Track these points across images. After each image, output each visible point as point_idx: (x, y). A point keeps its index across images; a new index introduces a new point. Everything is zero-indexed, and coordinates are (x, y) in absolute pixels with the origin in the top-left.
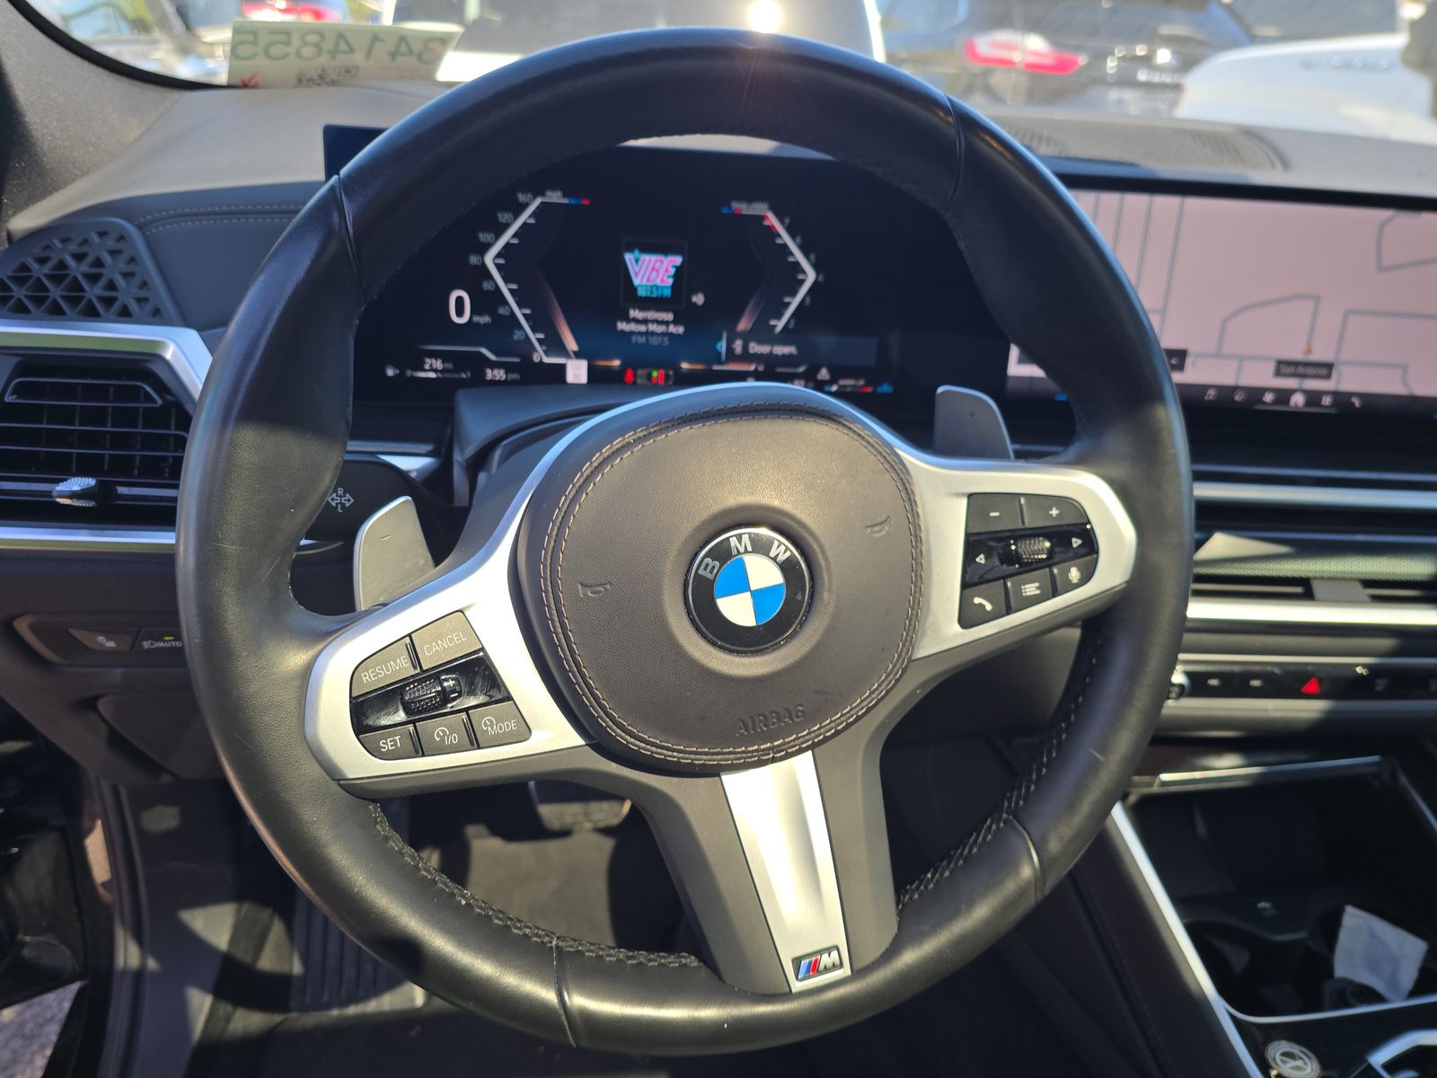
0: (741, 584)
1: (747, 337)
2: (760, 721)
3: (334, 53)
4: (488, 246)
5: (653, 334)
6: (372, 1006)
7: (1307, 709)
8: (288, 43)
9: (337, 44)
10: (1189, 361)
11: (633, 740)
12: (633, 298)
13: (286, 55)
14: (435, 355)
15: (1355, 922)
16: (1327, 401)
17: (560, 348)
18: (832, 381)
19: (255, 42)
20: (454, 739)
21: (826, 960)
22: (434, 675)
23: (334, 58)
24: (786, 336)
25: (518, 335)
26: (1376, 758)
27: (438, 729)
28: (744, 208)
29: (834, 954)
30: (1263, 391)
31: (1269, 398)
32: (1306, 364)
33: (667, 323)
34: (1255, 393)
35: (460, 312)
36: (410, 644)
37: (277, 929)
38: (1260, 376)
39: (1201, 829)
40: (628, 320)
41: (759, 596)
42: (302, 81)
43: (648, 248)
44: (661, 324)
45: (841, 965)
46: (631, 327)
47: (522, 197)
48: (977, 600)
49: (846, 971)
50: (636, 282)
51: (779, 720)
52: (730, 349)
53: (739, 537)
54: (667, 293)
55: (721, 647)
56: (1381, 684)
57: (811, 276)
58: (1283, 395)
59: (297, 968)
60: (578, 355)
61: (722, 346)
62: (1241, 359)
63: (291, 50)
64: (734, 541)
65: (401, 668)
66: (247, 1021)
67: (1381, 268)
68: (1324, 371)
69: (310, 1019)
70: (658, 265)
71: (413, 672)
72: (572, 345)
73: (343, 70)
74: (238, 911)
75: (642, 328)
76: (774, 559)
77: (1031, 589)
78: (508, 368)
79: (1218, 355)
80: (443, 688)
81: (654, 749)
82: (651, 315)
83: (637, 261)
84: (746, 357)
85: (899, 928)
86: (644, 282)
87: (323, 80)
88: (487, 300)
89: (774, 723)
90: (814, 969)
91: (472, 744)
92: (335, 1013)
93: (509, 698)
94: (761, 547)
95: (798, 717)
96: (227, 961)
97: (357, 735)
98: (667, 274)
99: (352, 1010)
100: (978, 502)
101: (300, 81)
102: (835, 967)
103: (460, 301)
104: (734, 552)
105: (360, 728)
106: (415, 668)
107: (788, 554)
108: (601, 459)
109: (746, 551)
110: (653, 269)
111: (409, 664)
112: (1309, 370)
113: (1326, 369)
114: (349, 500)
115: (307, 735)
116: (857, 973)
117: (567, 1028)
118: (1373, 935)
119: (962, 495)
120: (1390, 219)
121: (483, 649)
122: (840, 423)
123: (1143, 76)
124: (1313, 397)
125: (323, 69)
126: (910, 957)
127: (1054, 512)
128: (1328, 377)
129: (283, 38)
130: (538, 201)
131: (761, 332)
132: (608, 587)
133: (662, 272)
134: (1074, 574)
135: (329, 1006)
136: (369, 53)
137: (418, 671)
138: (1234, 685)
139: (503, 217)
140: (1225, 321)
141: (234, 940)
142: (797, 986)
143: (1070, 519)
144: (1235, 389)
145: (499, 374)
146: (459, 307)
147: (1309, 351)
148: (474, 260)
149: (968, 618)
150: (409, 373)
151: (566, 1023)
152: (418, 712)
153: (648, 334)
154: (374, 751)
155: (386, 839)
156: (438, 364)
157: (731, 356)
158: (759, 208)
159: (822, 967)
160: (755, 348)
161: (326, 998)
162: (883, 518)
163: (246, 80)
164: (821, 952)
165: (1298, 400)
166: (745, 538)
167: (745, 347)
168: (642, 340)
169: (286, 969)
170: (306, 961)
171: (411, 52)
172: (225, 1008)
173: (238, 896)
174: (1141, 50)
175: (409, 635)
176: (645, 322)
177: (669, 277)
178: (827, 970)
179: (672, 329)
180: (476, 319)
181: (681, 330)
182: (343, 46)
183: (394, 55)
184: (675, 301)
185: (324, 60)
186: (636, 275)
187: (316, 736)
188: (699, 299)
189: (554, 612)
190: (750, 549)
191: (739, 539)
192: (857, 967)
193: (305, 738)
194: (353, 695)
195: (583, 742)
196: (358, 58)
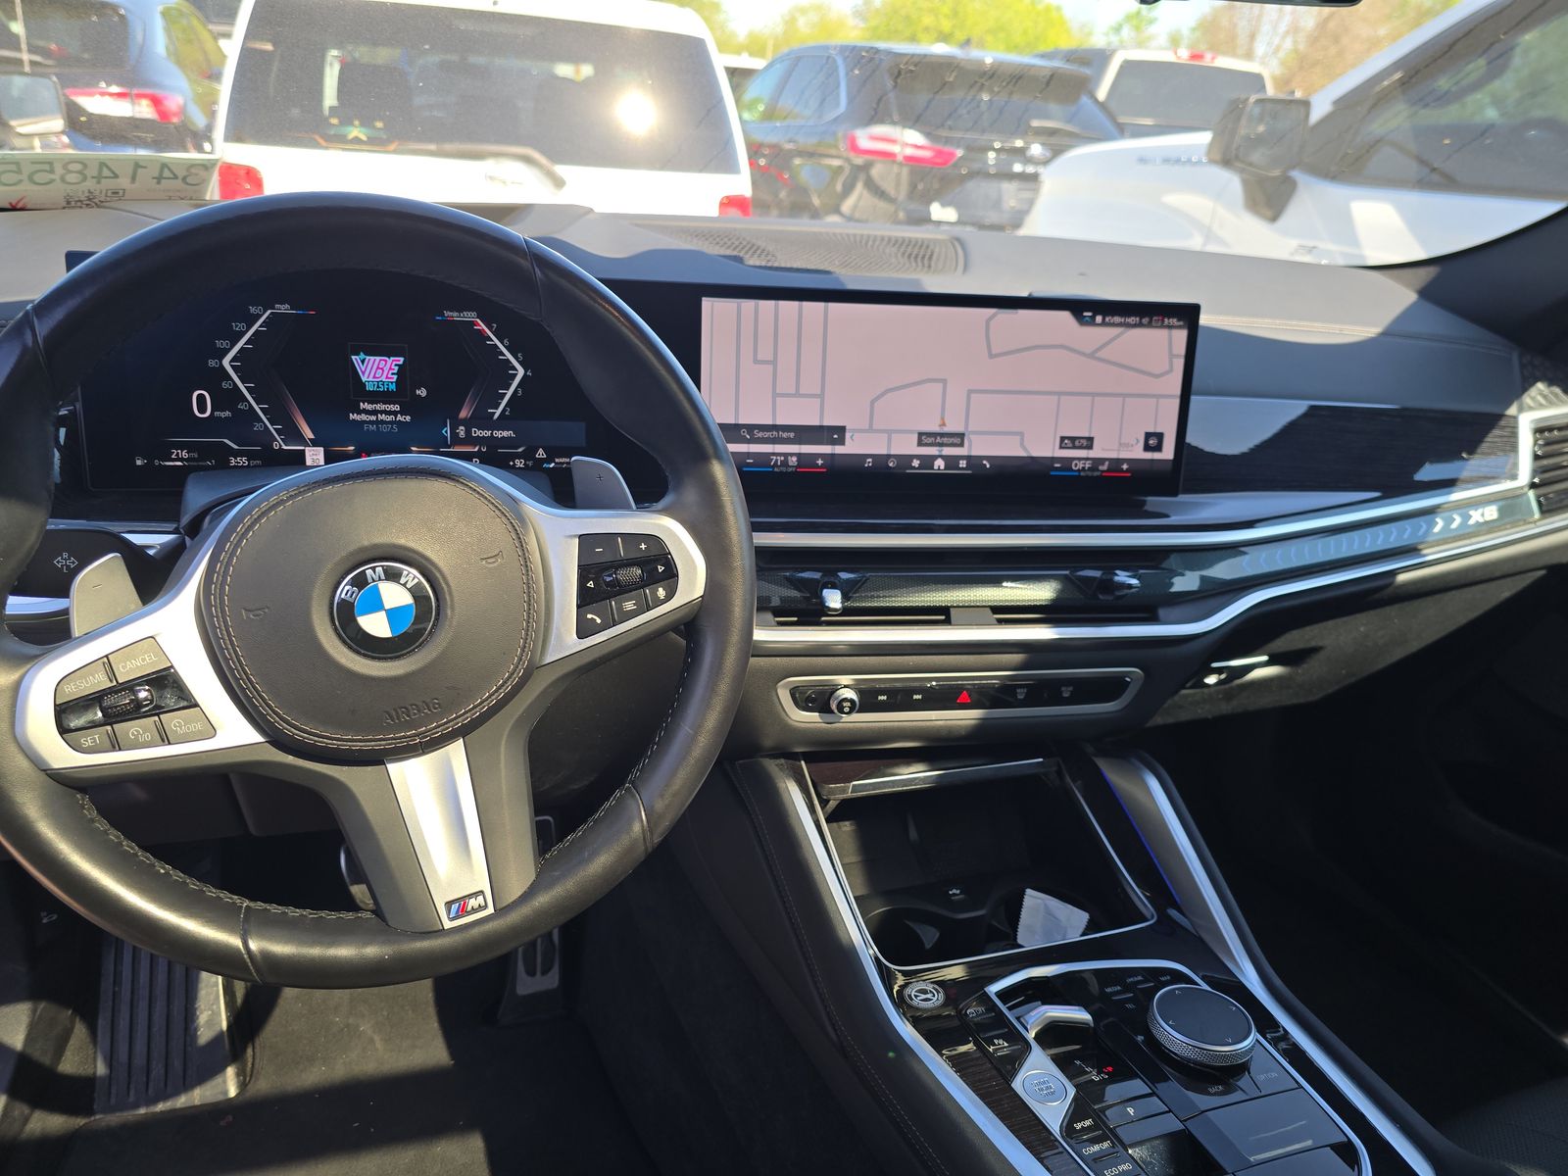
0: (376, 605)
1: (469, 424)
2: (403, 712)
3: (99, 178)
4: (227, 351)
5: (383, 422)
6: (182, 1101)
7: (964, 718)
8: (52, 171)
9: (100, 171)
10: (848, 435)
11: (297, 732)
12: (360, 392)
13: (51, 181)
14: (181, 446)
15: (1033, 899)
16: (963, 464)
17: (299, 438)
18: (549, 460)
19: (19, 172)
20: (147, 737)
21: (473, 903)
22: (130, 686)
23: (99, 182)
24: (503, 422)
25: (257, 427)
26: (1041, 760)
27: (132, 729)
28: (455, 316)
29: (481, 898)
30: (912, 457)
31: (916, 463)
32: (942, 435)
33: (395, 413)
34: (907, 459)
35: (202, 410)
36: (107, 662)
37: (80, 1031)
38: (907, 446)
39: (913, 834)
40: (360, 412)
41: (393, 615)
42: (69, 204)
43: (372, 351)
44: (389, 414)
45: (486, 906)
46: (364, 417)
47: (252, 310)
48: (589, 616)
49: (490, 910)
50: (364, 379)
51: (418, 711)
52: (454, 434)
53: (374, 569)
54: (393, 387)
55: (365, 656)
56: (1021, 694)
57: (521, 372)
58: (928, 461)
59: (101, 1069)
60: (315, 443)
61: (447, 431)
62: (889, 432)
63: (56, 176)
64: (369, 572)
65: (99, 682)
66: (46, 1123)
67: (991, 356)
68: (957, 440)
69: (114, 1119)
70: (383, 363)
71: (110, 685)
72: (309, 434)
73: (109, 194)
74: (34, 1011)
75: (374, 418)
76: (404, 585)
77: (629, 606)
78: (250, 455)
79: (871, 430)
80: (137, 699)
81: (316, 739)
82: (379, 407)
83: (363, 361)
84: (469, 440)
85: (538, 876)
86: (371, 379)
87: (91, 202)
88: (227, 398)
89: (415, 714)
90: (463, 911)
91: (163, 740)
92: (142, 1111)
93: (196, 705)
94: (393, 576)
95: (435, 709)
96: (23, 1061)
97: (61, 734)
98: (391, 372)
99: (160, 1107)
100: (586, 541)
101: (68, 203)
102: (481, 908)
103: (201, 398)
104: (370, 580)
105: (63, 730)
106: (111, 681)
107: (416, 581)
108: (259, 513)
109: (380, 579)
110: (378, 368)
111: (106, 678)
112: (945, 440)
113: (959, 438)
114: (73, 563)
115: (17, 734)
116: (499, 911)
117: (250, 964)
118: (1048, 912)
119: (575, 536)
120: (994, 315)
121: (172, 667)
122: (458, 481)
123: (1018, 168)
124: (951, 461)
125: (90, 192)
126: (542, 900)
127: (643, 546)
128: (962, 445)
129: (47, 167)
130: (269, 312)
131: (482, 419)
132: (266, 610)
133: (386, 369)
134: (661, 593)
135: (137, 1106)
136: (133, 179)
137: (115, 683)
138: (900, 699)
139: (238, 327)
140: (872, 403)
141: (30, 1039)
142: (448, 925)
143: (654, 552)
144: (889, 456)
145: (243, 461)
146: (201, 404)
147: (943, 424)
148: (212, 363)
149: (584, 631)
150: (157, 462)
151: (248, 960)
152: (113, 717)
153: (377, 422)
154: (76, 747)
155: (92, 821)
156: (184, 454)
157: (456, 440)
158: (469, 316)
159: (469, 908)
160: (477, 433)
161: (132, 1099)
162: (496, 553)
163: (14, 203)
164: (470, 896)
165: (940, 464)
166: (379, 570)
167: (468, 432)
168: (373, 428)
169: (90, 1071)
170: (110, 1062)
171: (176, 177)
172: (20, 1109)
173: (33, 994)
174: (1019, 143)
175: (106, 656)
176: (375, 412)
177: (393, 374)
178: (474, 910)
179: (399, 417)
180: (217, 413)
181: (408, 418)
182: (106, 173)
183: (159, 179)
184: (400, 394)
185: (90, 184)
186: (363, 373)
187: (24, 734)
188: (422, 392)
189: (225, 632)
190: (383, 577)
191: (374, 571)
192: (498, 907)
193: (15, 737)
194: (57, 703)
195: (262, 740)
196: (124, 182)
